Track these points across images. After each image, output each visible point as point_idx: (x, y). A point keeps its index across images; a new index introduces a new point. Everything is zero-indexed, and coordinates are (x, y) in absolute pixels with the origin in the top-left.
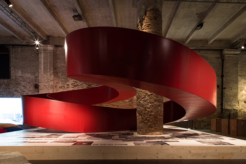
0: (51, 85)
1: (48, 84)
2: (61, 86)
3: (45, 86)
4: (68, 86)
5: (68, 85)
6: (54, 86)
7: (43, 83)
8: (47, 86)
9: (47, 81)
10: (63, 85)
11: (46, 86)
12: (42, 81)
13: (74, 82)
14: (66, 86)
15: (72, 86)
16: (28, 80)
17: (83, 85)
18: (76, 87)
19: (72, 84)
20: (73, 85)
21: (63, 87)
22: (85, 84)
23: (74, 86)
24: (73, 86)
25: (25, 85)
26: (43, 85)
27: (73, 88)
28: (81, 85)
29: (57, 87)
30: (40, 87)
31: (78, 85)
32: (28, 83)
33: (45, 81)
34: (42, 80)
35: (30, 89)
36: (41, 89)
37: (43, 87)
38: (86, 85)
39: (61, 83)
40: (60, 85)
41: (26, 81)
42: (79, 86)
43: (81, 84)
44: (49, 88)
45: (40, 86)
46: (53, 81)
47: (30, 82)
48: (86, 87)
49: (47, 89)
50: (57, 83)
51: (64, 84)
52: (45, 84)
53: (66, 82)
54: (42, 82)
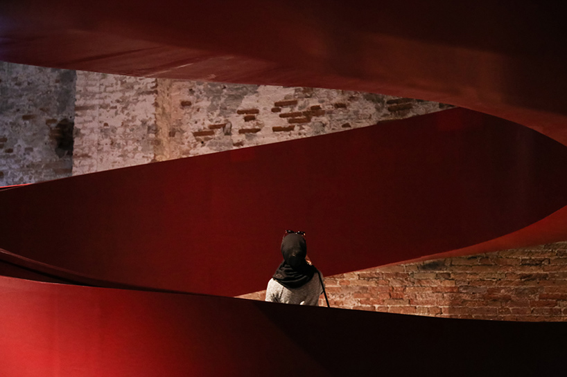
0: (144, 123)
1: (123, 117)
2: (208, 123)
3: (105, 130)
4: (250, 125)
5: (250, 115)
6: (165, 130)
7: (96, 112)
8: (120, 130)
9: (119, 95)
10: (222, 120)
11: (114, 130)
12: (90, 102)
14: (238, 122)
16: (24, 101)
17: (354, 106)
19: (277, 107)
20: (286, 110)
21: (218, 132)
22: (368, 98)
23: (293, 118)
24: (284, 122)
25: (6, 133)
26: (95, 124)
28: (337, 106)
29: (182, 132)
30: (77, 141)
31: (315, 111)
32: (25, 118)
33: (108, 101)
34: (93, 95)
35: (29, 158)
36: (86, 156)
37: (95, 137)
38: (371, 108)
39: (205, 103)
40: (201, 116)
41: (13, 104)
42: (324, 119)
44: (130, 148)
45: (77, 133)
46: (152, 98)
47: (34, 110)
49: (117, 152)
50: (185, 104)
51: (224, 109)
52: (106, 116)
53: (239, 98)
54: (92, 107)
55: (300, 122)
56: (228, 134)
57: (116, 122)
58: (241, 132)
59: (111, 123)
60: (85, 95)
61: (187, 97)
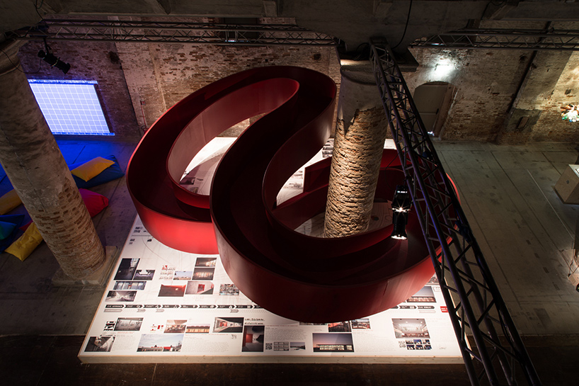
0: (147, 60)
1: (138, 57)
2: (167, 57)
3: (132, 61)
4: (182, 58)
5: (182, 55)
7: (127, 55)
8: (139, 62)
9: (135, 50)
10: (173, 56)
11: (136, 61)
13: (195, 49)
14: (178, 57)
15: (191, 57)
17: (216, 55)
18: (202, 60)
19: (191, 53)
20: (194, 54)
21: (172, 60)
22: (220, 52)
23: (197, 57)
24: (194, 58)
26: (128, 59)
27: (195, 62)
29: (159, 59)
30: (122, 64)
31: (204, 55)
33: (131, 52)
34: (124, 49)
36: (128, 69)
37: (129, 63)
38: (222, 56)
39: (165, 50)
40: (165, 54)
42: (207, 58)
43: (211, 52)
44: (144, 67)
45: (122, 61)
48: (223, 59)
49: (140, 68)
50: (157, 50)
51: (172, 53)
52: (131, 56)
53: (177, 49)
54: (125, 53)
55: (200, 58)
56: (176, 60)
57: (137, 59)
58: (180, 60)
59: (134, 59)
60: (121, 49)
61: (158, 48)
